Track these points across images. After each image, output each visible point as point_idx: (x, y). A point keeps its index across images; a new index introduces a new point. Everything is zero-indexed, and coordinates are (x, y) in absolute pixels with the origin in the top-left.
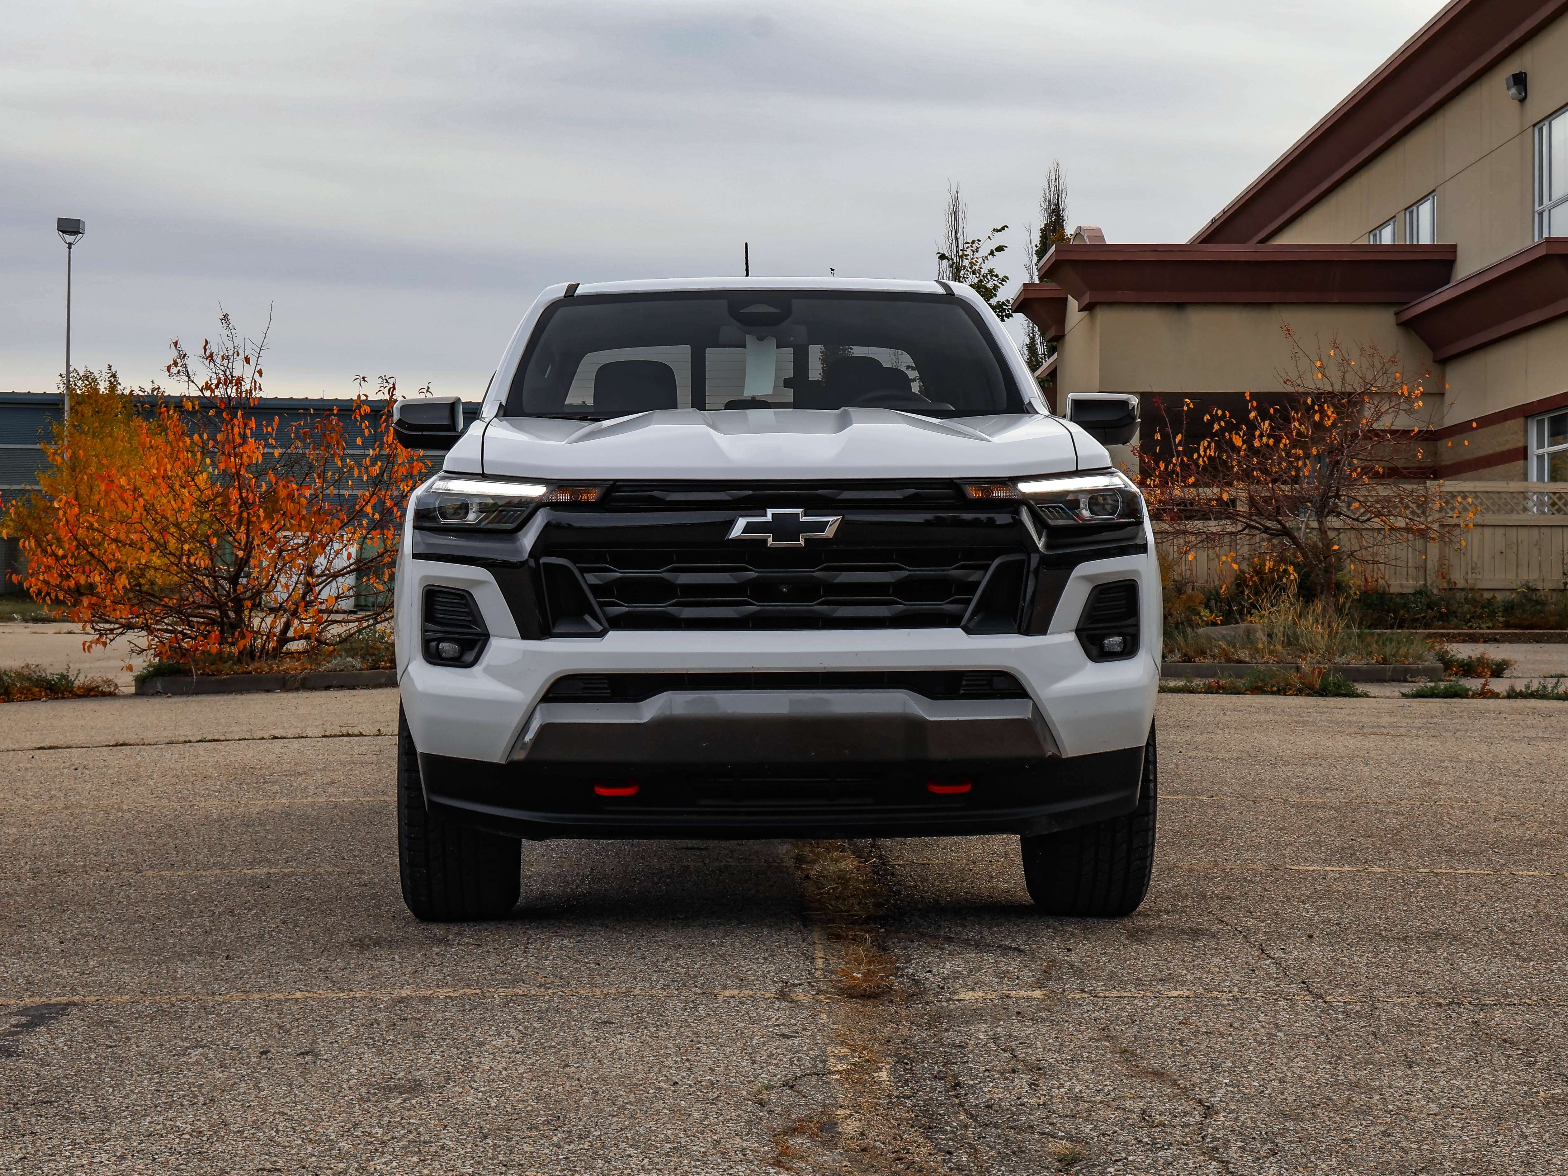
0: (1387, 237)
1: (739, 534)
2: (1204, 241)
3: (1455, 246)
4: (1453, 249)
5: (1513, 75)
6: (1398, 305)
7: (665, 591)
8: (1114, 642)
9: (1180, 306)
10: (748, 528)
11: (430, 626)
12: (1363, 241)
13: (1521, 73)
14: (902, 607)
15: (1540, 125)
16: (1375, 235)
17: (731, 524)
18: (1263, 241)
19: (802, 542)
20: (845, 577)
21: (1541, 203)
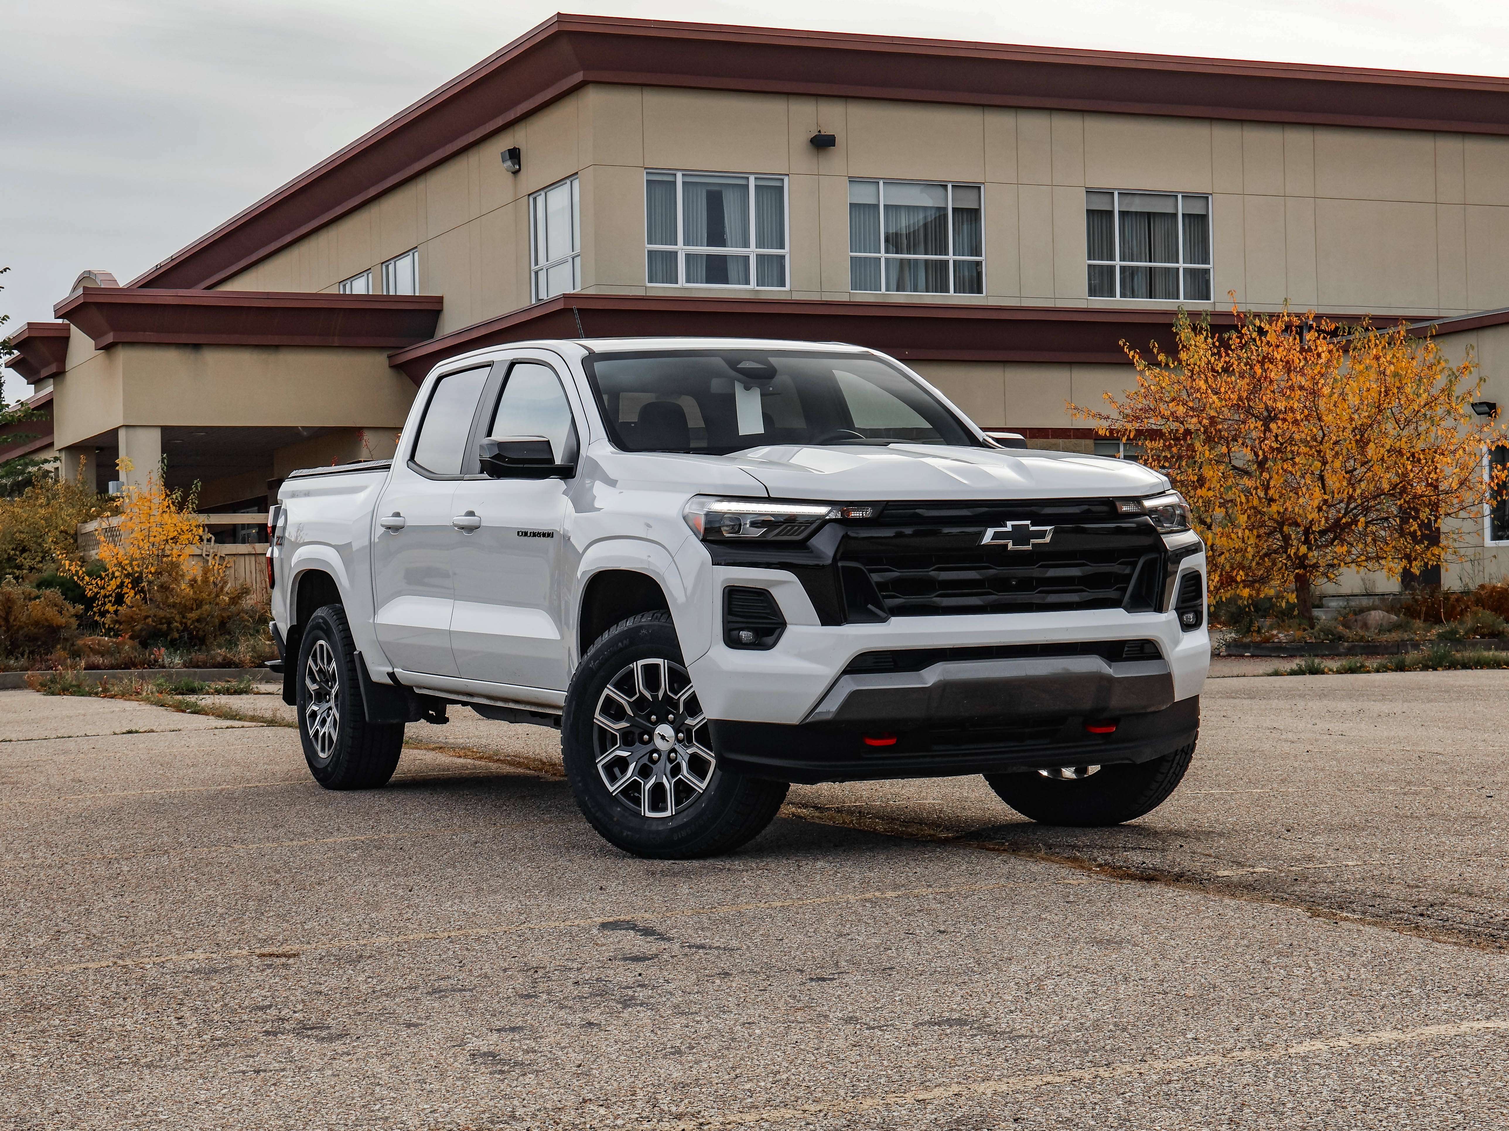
0: (359, 287)
1: (989, 540)
2: (143, 286)
3: (442, 298)
4: (440, 300)
5: (509, 150)
6: (392, 350)
7: (931, 585)
8: (1190, 617)
9: (197, 347)
10: (996, 536)
11: (731, 618)
12: (334, 290)
13: (515, 149)
14: (1087, 594)
15: (534, 195)
16: (344, 286)
17: (982, 534)
18: (209, 288)
19: (1030, 547)
20: (1052, 573)
21: (536, 264)
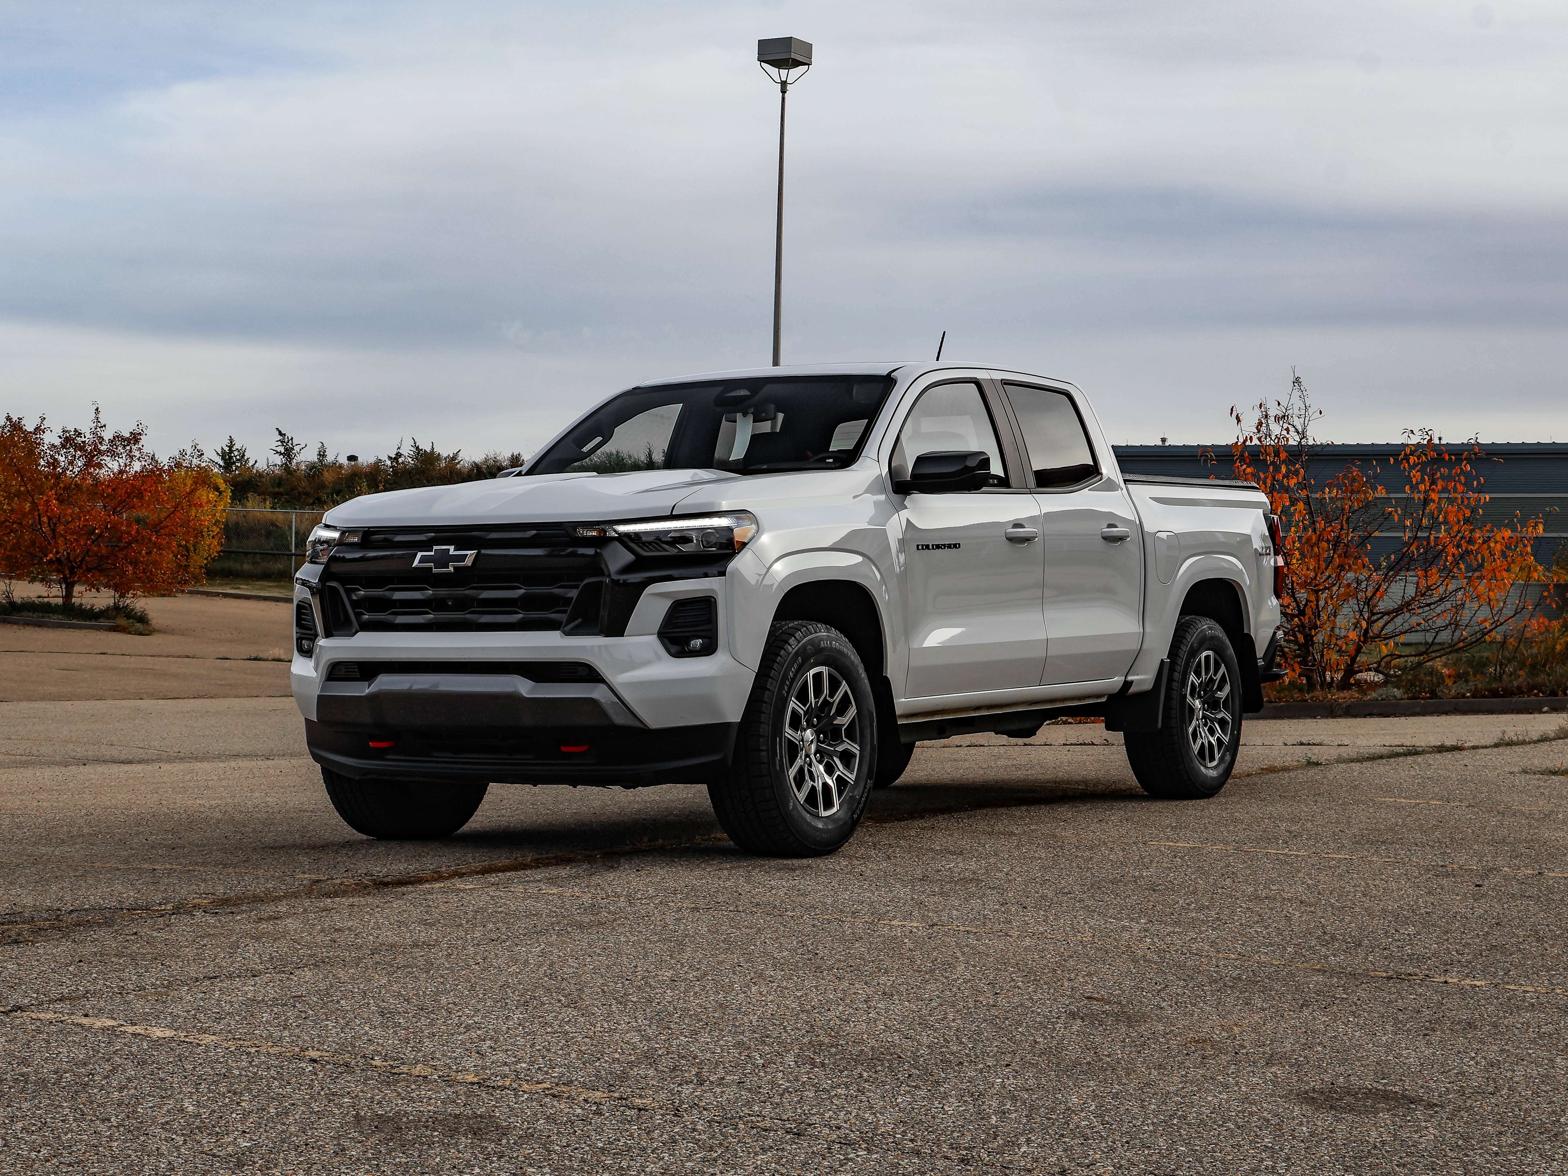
1: (420, 564)
7: (385, 605)
8: (697, 643)
10: (423, 560)
14: (521, 616)
17: (414, 556)
19: (451, 569)
20: (486, 594)
